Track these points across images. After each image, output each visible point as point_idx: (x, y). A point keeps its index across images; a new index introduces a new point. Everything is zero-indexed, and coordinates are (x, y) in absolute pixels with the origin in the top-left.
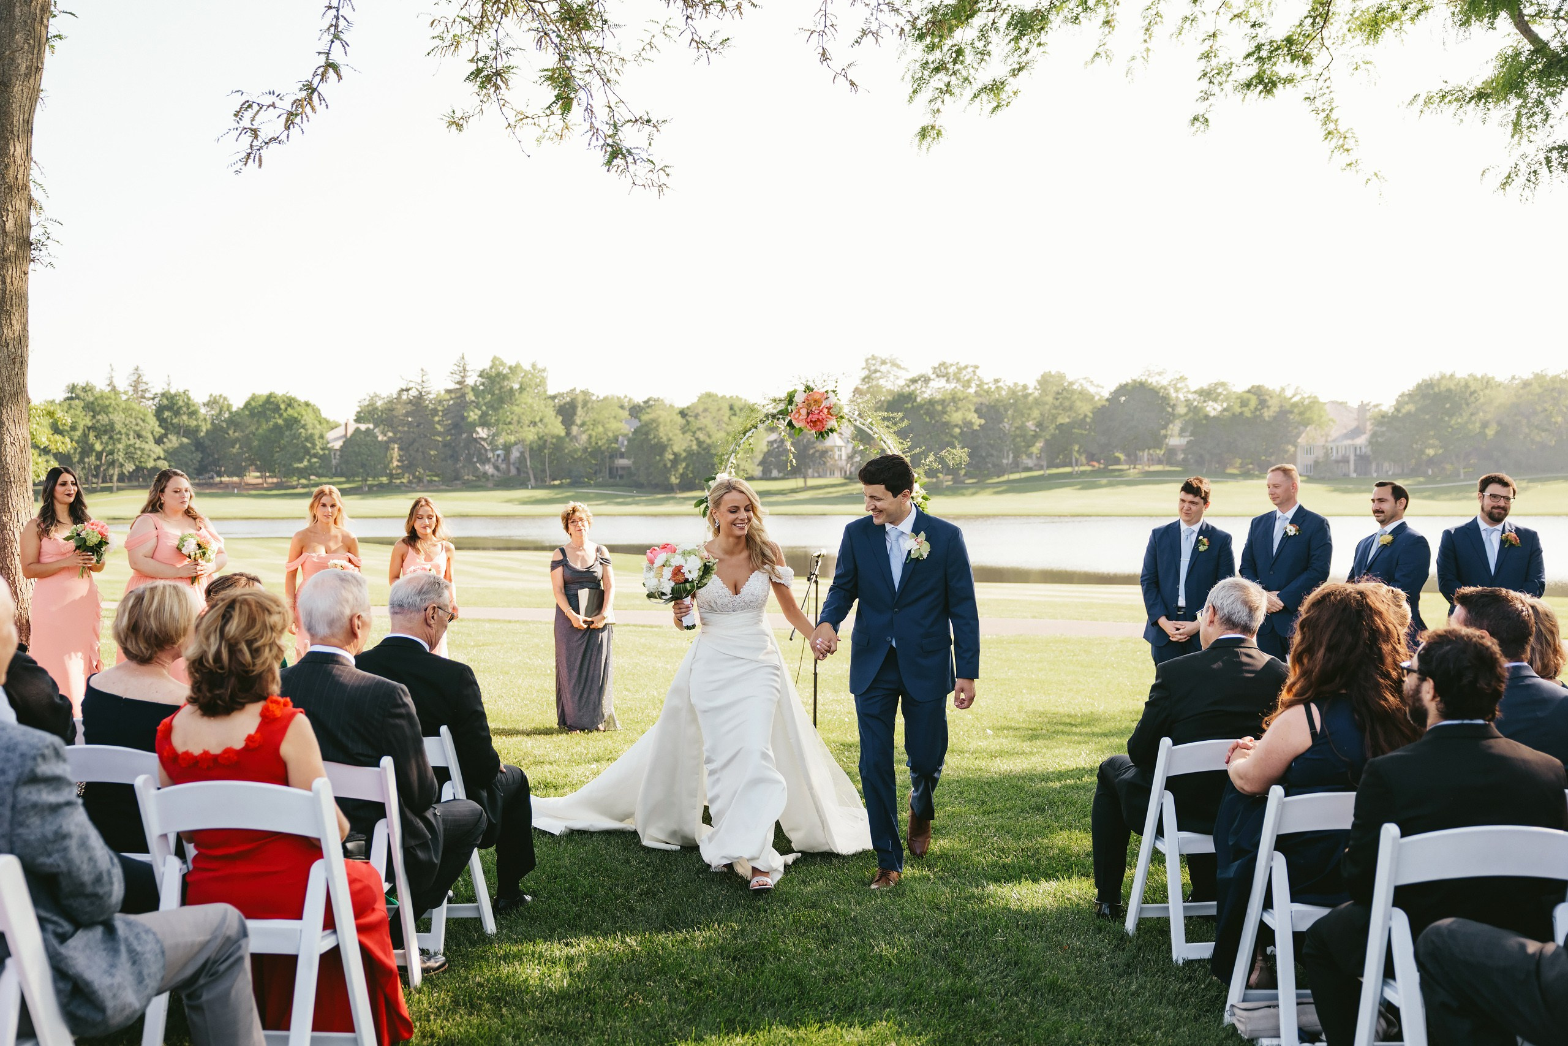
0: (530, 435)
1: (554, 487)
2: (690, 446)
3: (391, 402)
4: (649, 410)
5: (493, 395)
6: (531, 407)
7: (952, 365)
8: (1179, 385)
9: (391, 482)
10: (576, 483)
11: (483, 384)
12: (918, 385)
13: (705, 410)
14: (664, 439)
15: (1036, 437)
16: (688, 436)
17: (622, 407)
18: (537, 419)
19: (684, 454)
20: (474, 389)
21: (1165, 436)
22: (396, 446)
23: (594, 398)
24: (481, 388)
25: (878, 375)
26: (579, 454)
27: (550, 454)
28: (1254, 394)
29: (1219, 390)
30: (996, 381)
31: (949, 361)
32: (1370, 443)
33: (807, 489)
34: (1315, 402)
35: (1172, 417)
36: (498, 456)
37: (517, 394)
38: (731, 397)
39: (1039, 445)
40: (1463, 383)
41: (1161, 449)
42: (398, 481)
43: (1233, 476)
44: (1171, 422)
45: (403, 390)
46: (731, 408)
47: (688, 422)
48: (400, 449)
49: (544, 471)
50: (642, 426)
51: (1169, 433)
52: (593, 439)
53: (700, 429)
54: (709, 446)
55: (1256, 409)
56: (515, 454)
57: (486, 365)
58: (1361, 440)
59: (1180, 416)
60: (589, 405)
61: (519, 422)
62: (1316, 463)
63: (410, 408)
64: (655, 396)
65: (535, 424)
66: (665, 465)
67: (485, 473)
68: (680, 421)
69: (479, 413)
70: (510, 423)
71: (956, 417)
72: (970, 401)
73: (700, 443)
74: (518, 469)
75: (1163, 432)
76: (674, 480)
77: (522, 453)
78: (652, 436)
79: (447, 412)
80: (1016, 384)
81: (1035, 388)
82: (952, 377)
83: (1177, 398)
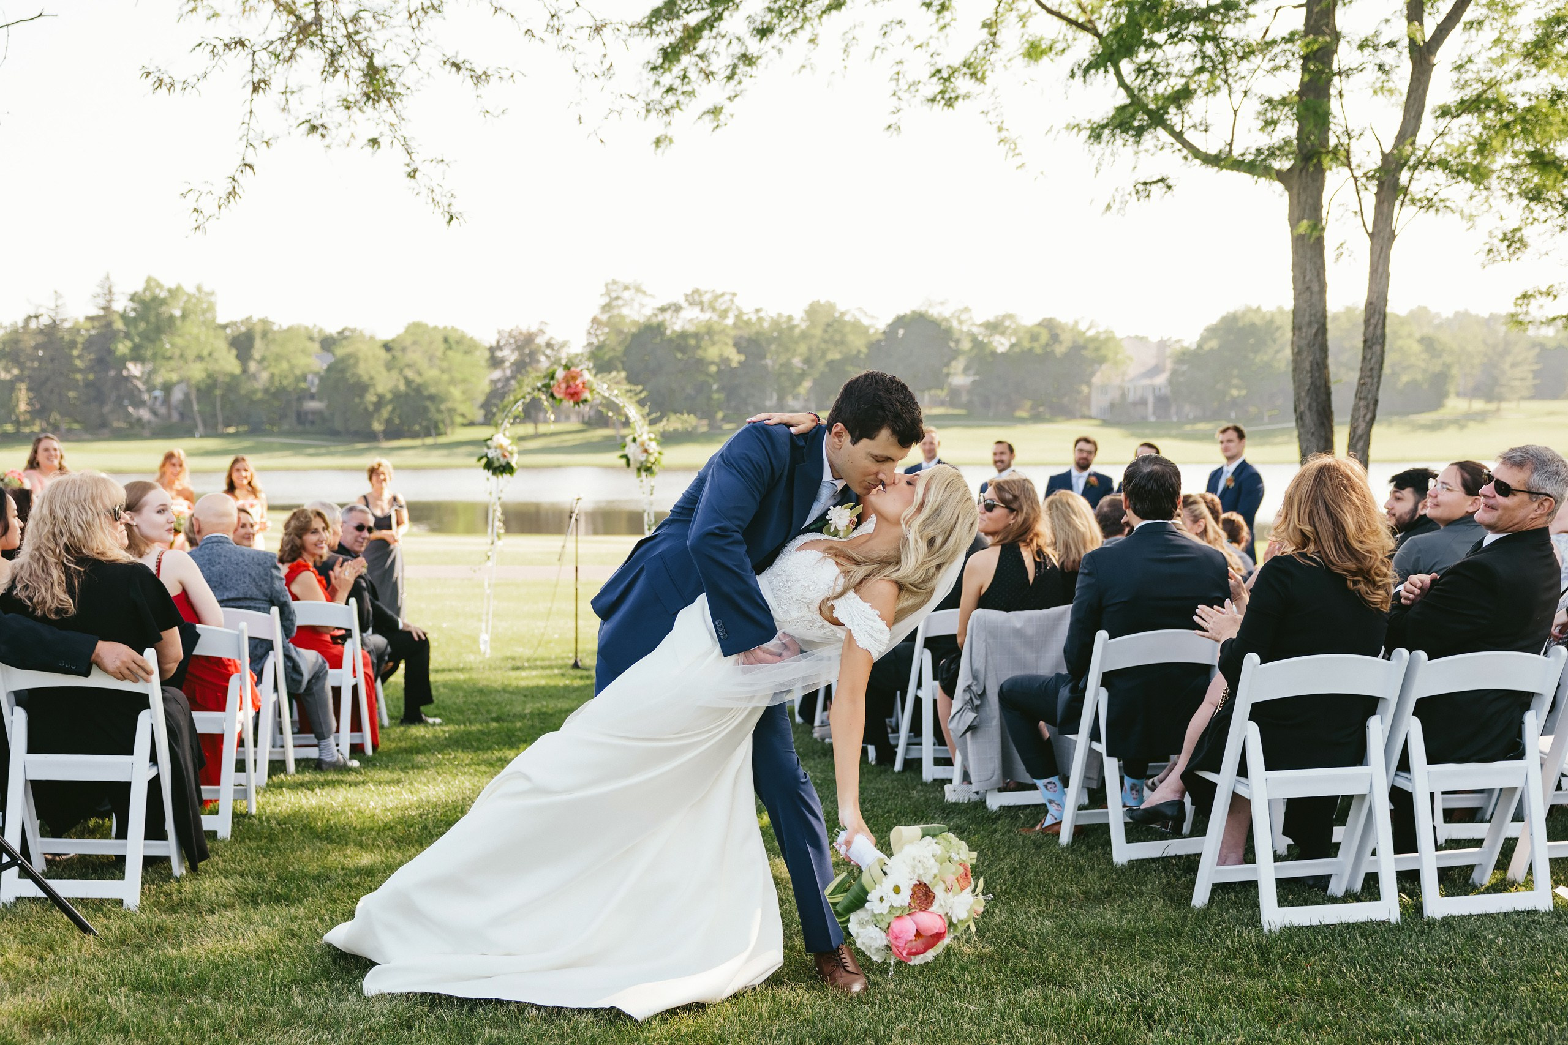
0: (197, 372)
1: (229, 435)
2: (397, 386)
3: (16, 331)
4: (345, 343)
5: (148, 322)
6: (197, 339)
7: (706, 292)
8: (963, 317)
9: (18, 432)
10: (255, 430)
11: (134, 310)
12: (667, 315)
13: (415, 343)
14: (365, 378)
15: (803, 375)
16: (395, 374)
17: (311, 339)
18: (205, 353)
19: (389, 396)
20: (123, 316)
21: (948, 375)
22: (23, 387)
23: (276, 328)
24: (132, 314)
25: (620, 302)
26: (259, 395)
27: (223, 396)
28: (1046, 327)
29: (1007, 323)
30: (758, 311)
31: (703, 288)
32: (1170, 382)
33: (537, 436)
34: (1110, 339)
35: (956, 354)
36: (156, 398)
37: (178, 323)
38: (445, 328)
39: (807, 384)
40: (1268, 317)
41: (942, 389)
42: (27, 430)
43: (1022, 421)
44: (954, 358)
45: (30, 317)
46: (446, 340)
47: (394, 357)
48: (29, 389)
49: (214, 416)
50: (336, 362)
51: (952, 371)
52: (277, 379)
53: (408, 366)
54: (419, 386)
55: (1047, 345)
56: (177, 395)
57: (139, 287)
58: (1161, 380)
59: (963, 353)
60: (270, 336)
61: (182, 356)
62: (1112, 406)
63: (40, 339)
64: (351, 326)
65: (200, 358)
66: (366, 409)
67: (139, 420)
68: (383, 354)
69: (129, 344)
70: (170, 358)
71: (712, 353)
72: (727, 335)
73: (408, 382)
74: (182, 415)
75: (945, 370)
76: (377, 426)
77: (187, 395)
78: (348, 375)
79: (90, 343)
80: (780, 315)
81: (802, 319)
82: (706, 305)
83: (961, 331)
